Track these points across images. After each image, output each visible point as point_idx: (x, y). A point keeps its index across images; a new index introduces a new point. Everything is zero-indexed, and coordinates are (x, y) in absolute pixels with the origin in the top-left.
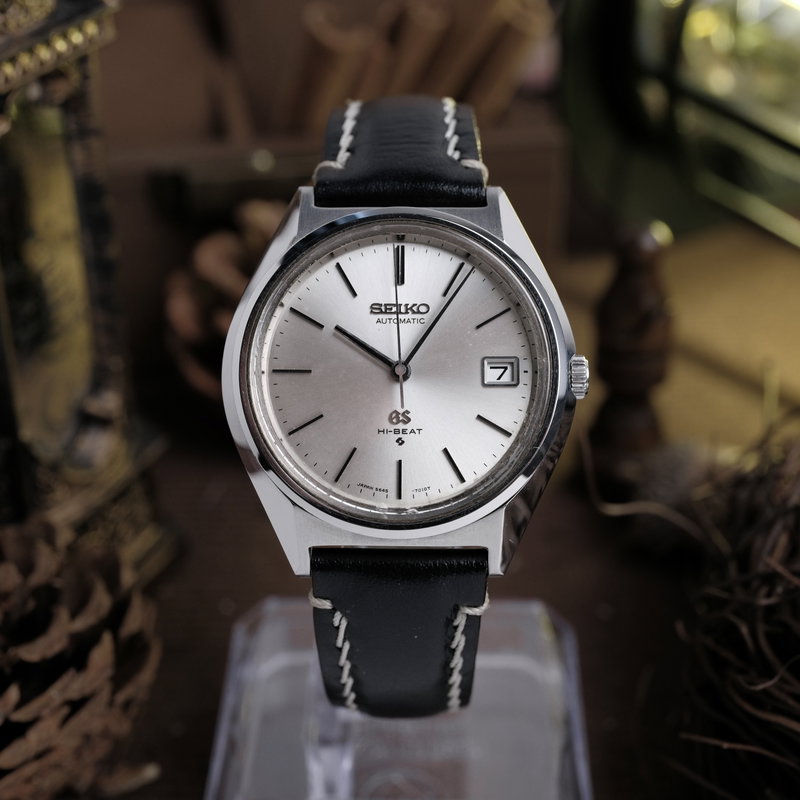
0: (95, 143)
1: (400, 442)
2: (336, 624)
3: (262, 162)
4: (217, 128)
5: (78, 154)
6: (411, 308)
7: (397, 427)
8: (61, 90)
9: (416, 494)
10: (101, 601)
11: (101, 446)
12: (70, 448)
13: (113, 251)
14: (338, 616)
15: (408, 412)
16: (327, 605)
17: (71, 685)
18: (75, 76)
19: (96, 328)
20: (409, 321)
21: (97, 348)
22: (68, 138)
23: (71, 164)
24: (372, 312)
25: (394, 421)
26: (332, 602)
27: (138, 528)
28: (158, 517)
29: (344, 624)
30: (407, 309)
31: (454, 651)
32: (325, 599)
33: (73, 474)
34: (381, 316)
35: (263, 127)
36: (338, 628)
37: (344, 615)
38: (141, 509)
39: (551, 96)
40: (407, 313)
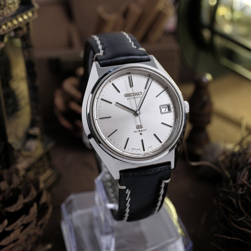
0: (31, 50)
1: (141, 134)
2: (127, 193)
4: (70, 45)
5: (26, 53)
7: (139, 130)
8: (21, 33)
9: (149, 149)
10: (34, 193)
11: (33, 145)
12: (24, 145)
13: (38, 83)
14: (128, 190)
15: (141, 125)
16: (124, 187)
17: (24, 219)
18: (25, 29)
22: (23, 48)
23: (24, 56)
24: (125, 97)
25: (138, 128)
26: (126, 186)
28: (51, 166)
29: (129, 192)
31: (160, 195)
32: (124, 186)
33: (25, 153)
34: (128, 97)
36: (127, 194)
37: (129, 190)
39: (174, 34)
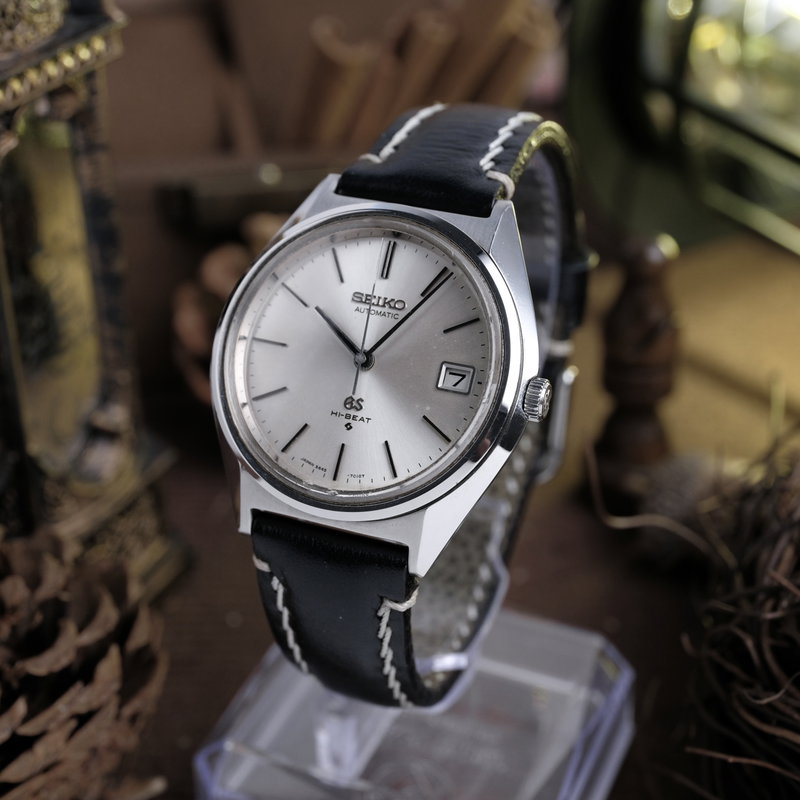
0: (102, 158)
1: (349, 427)
3: (269, 175)
4: (225, 142)
5: (86, 170)
6: (389, 303)
7: (349, 412)
8: (69, 105)
9: (351, 479)
10: (109, 615)
11: (108, 460)
12: (78, 462)
13: (120, 265)
15: (362, 400)
17: (78, 698)
18: (82, 92)
19: (103, 341)
20: (384, 315)
21: (104, 361)
22: (75, 153)
23: (78, 178)
24: (353, 300)
25: (348, 406)
27: (145, 540)
28: (165, 530)
30: (385, 303)
31: (382, 640)
33: (80, 487)
35: (271, 140)
38: (149, 523)
40: (384, 306)
